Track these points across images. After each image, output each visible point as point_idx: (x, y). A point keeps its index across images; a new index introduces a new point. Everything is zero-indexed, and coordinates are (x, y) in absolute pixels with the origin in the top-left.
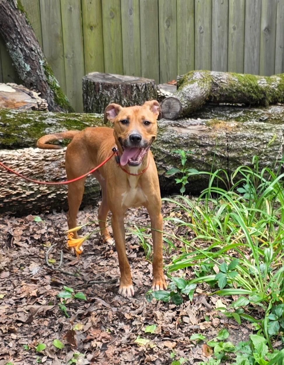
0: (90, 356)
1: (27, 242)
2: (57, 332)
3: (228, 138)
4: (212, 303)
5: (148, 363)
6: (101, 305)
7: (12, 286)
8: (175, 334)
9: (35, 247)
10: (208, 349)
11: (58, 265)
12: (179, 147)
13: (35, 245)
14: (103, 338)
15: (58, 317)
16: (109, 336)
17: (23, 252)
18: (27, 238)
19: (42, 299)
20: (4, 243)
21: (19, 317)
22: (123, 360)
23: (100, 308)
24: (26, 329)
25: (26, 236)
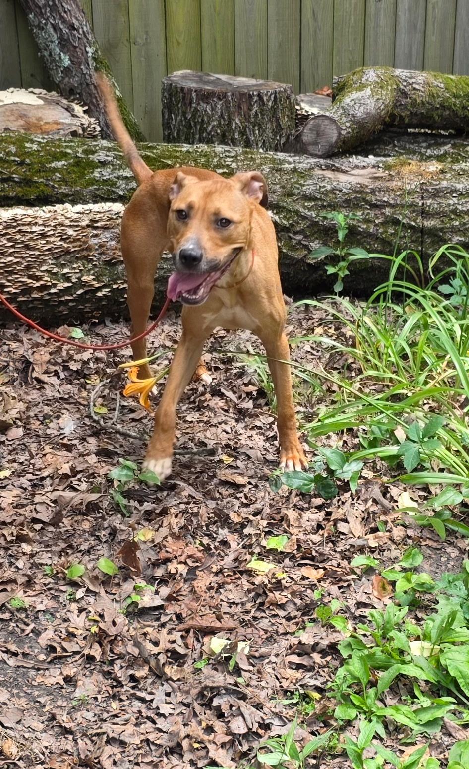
0: (165, 591)
1: (56, 374)
2: (105, 542)
3: (425, 191)
4: (392, 497)
5: (271, 607)
6: (187, 494)
7: (27, 454)
8: (321, 554)
9: (71, 384)
10: (384, 585)
11: (111, 419)
12: (333, 207)
13: (71, 380)
14: (189, 556)
15: (107, 514)
16: (200, 555)
17: (49, 393)
18: (57, 368)
19: (79, 480)
20: (16, 375)
21: (37, 512)
22: (225, 600)
23: (186, 500)
24: (50, 535)
25: (55, 364)
